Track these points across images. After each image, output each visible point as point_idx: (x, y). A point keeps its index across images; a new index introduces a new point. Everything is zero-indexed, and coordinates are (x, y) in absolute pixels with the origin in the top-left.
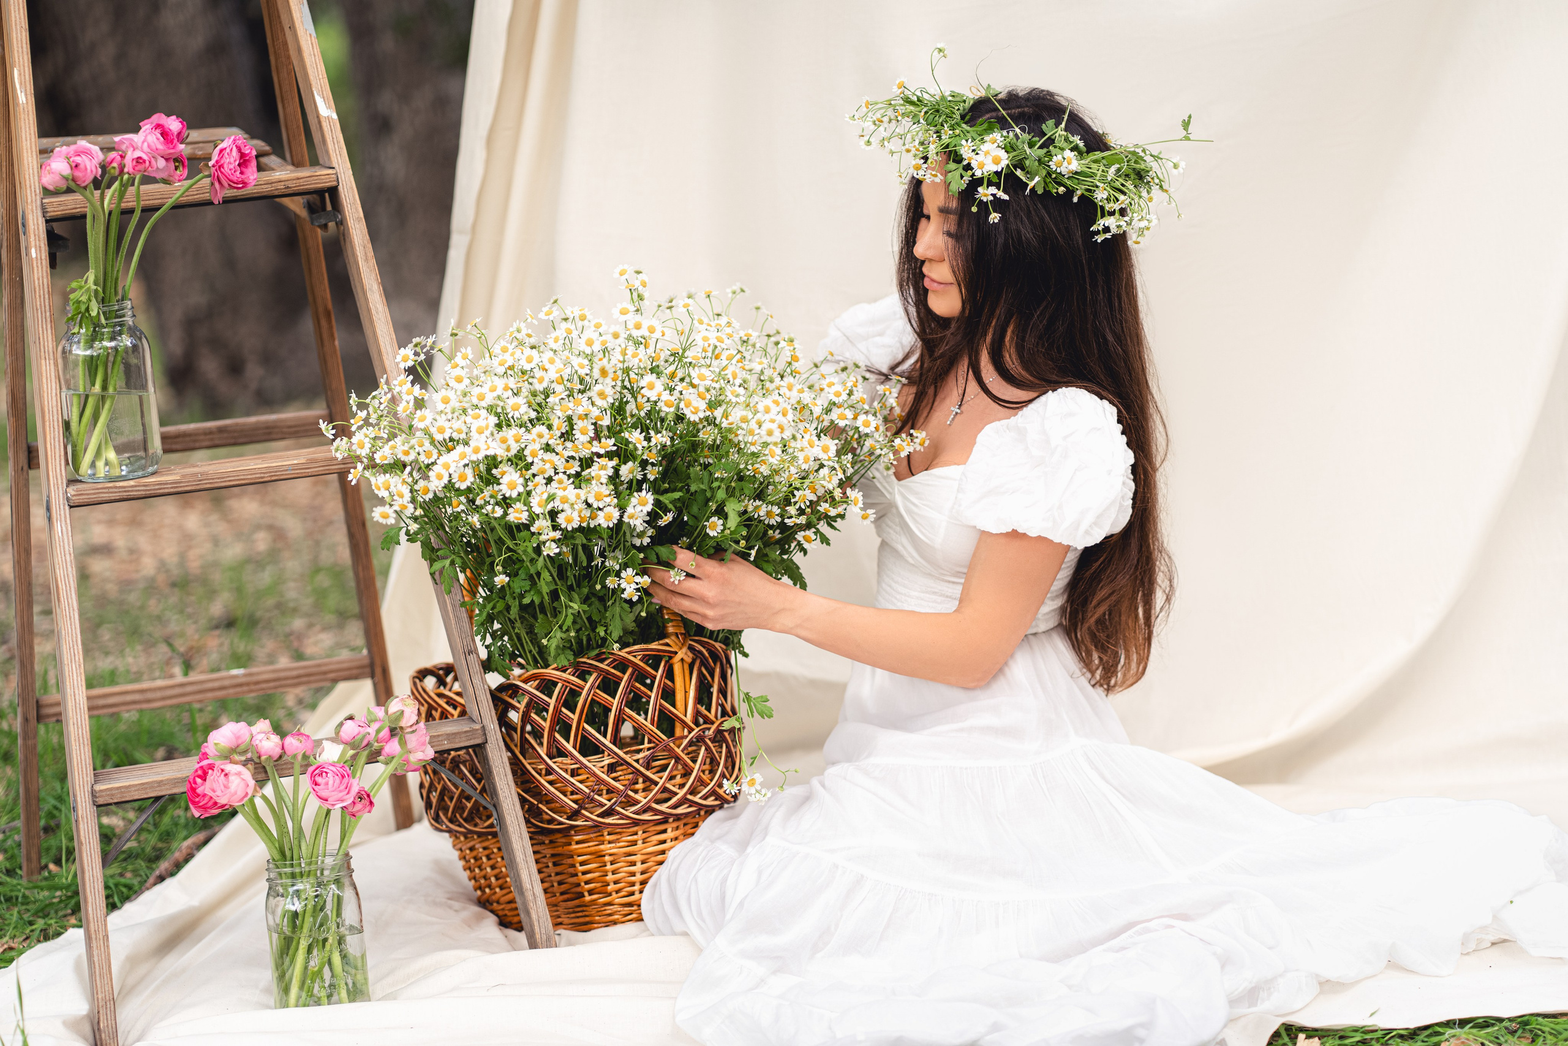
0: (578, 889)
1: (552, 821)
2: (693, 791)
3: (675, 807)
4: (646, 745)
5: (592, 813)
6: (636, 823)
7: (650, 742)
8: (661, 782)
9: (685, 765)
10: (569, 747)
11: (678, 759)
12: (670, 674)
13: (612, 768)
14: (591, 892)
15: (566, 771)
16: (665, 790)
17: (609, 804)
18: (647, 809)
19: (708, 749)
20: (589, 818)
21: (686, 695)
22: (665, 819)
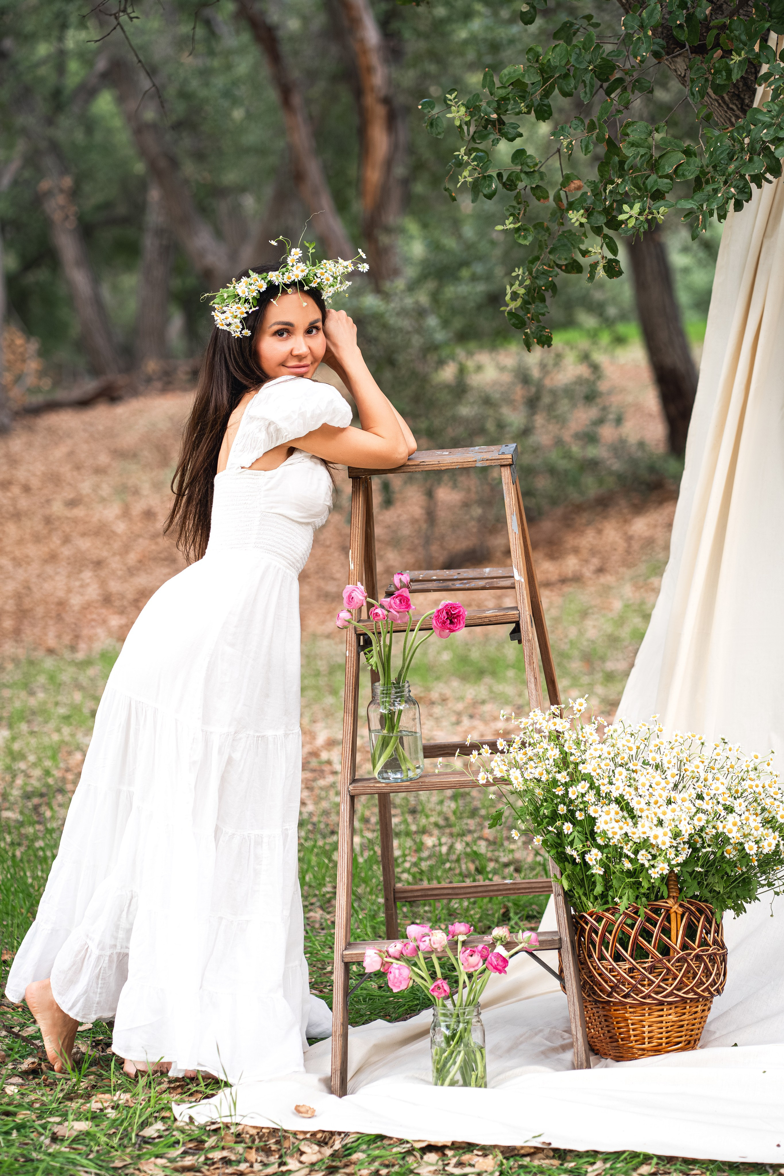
0: (616, 1037)
1: (599, 995)
2: (679, 988)
3: (668, 996)
4: (650, 960)
5: (619, 995)
6: (643, 1003)
7: (652, 958)
8: (657, 981)
9: (674, 973)
10: (608, 955)
11: (669, 970)
12: (668, 918)
13: (631, 970)
14: (623, 1039)
15: (606, 969)
16: (659, 986)
17: (627, 991)
18: (648, 996)
19: (689, 965)
20: (617, 998)
21: (677, 932)
22: (661, 1003)
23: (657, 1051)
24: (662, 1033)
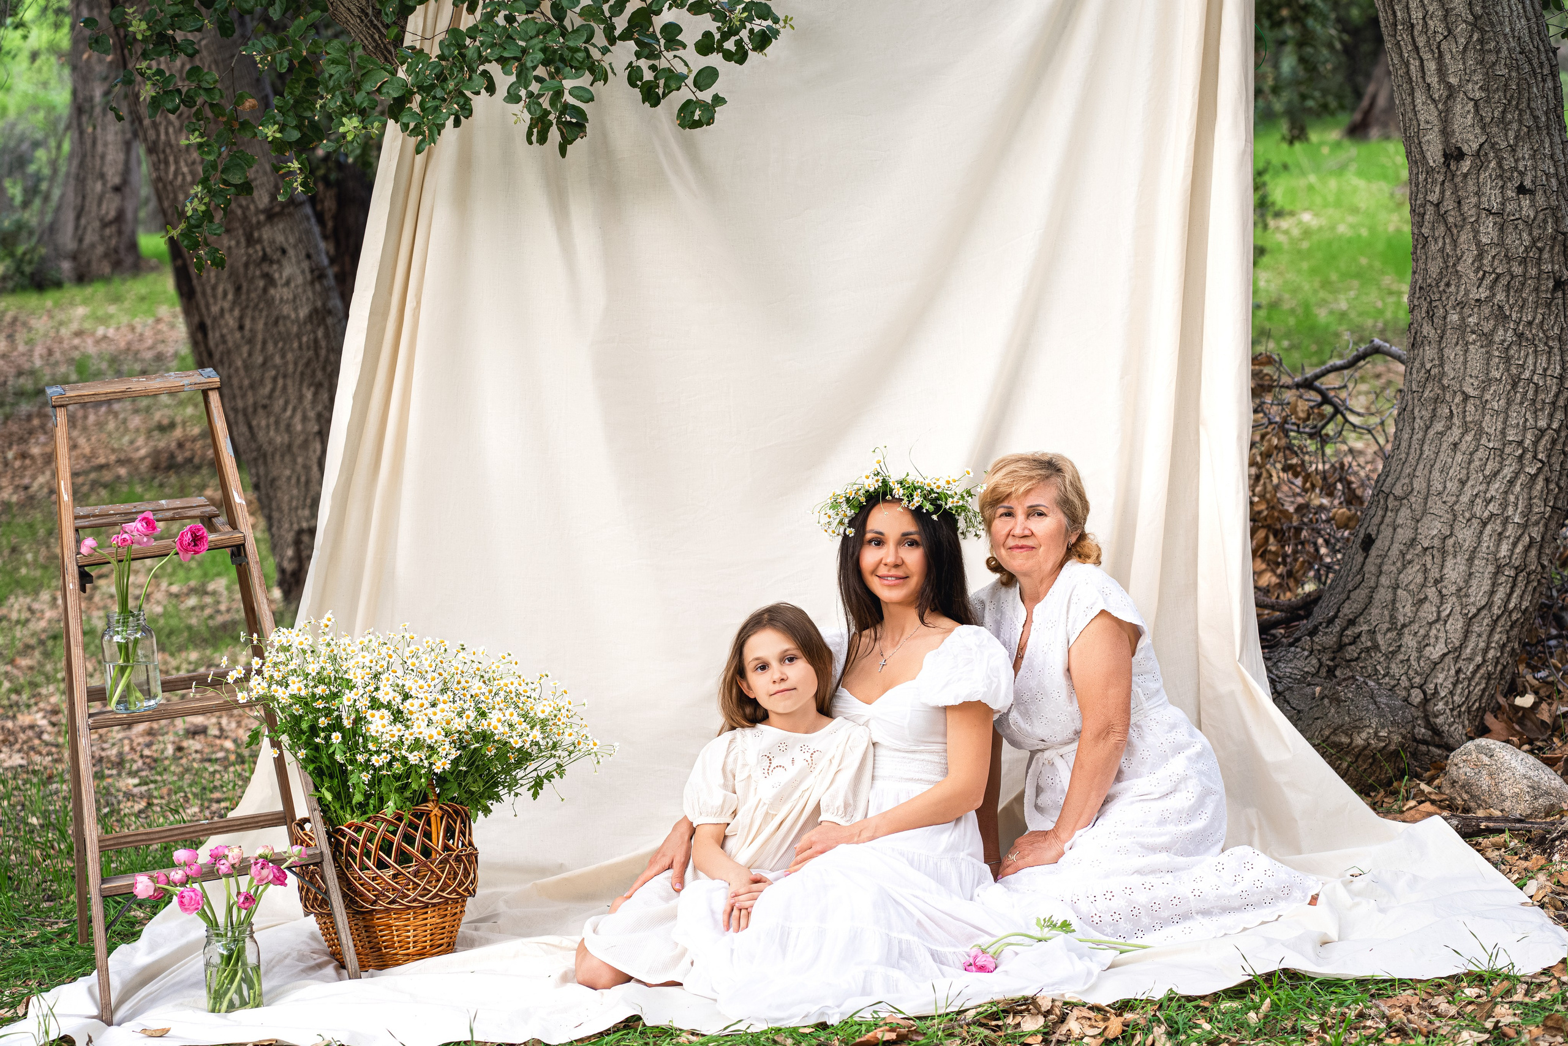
0: (379, 946)
1: (363, 906)
2: (442, 890)
3: (432, 898)
4: (414, 864)
5: (384, 902)
6: (409, 908)
7: (416, 862)
8: (423, 885)
9: (438, 875)
10: (371, 864)
11: (433, 872)
12: (429, 823)
13: (395, 876)
14: (386, 948)
15: (369, 878)
16: (425, 889)
17: (393, 897)
18: (415, 900)
19: (451, 866)
20: (383, 904)
21: (438, 834)
22: (426, 906)
23: (422, 955)
24: (426, 937)
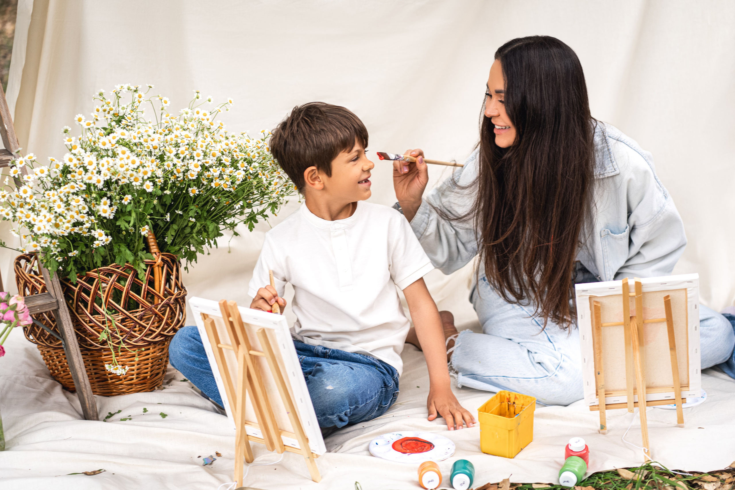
0: (105, 377)
1: (91, 345)
2: (164, 329)
3: (154, 338)
4: (140, 309)
6: (135, 346)
7: (142, 307)
8: (148, 327)
9: (160, 317)
10: (102, 310)
11: (156, 315)
12: (152, 273)
13: (123, 321)
15: (100, 322)
16: (150, 330)
17: (122, 338)
18: (141, 340)
19: (171, 308)
21: (160, 282)
22: (150, 343)
24: (147, 368)
